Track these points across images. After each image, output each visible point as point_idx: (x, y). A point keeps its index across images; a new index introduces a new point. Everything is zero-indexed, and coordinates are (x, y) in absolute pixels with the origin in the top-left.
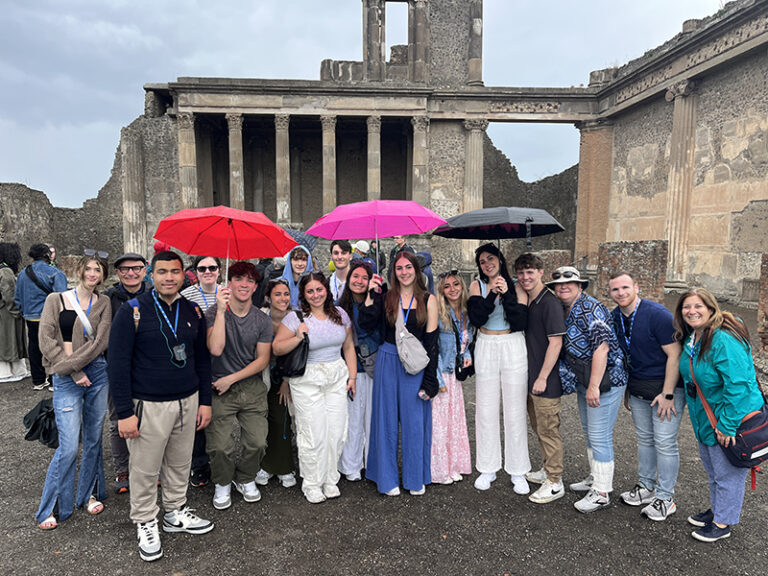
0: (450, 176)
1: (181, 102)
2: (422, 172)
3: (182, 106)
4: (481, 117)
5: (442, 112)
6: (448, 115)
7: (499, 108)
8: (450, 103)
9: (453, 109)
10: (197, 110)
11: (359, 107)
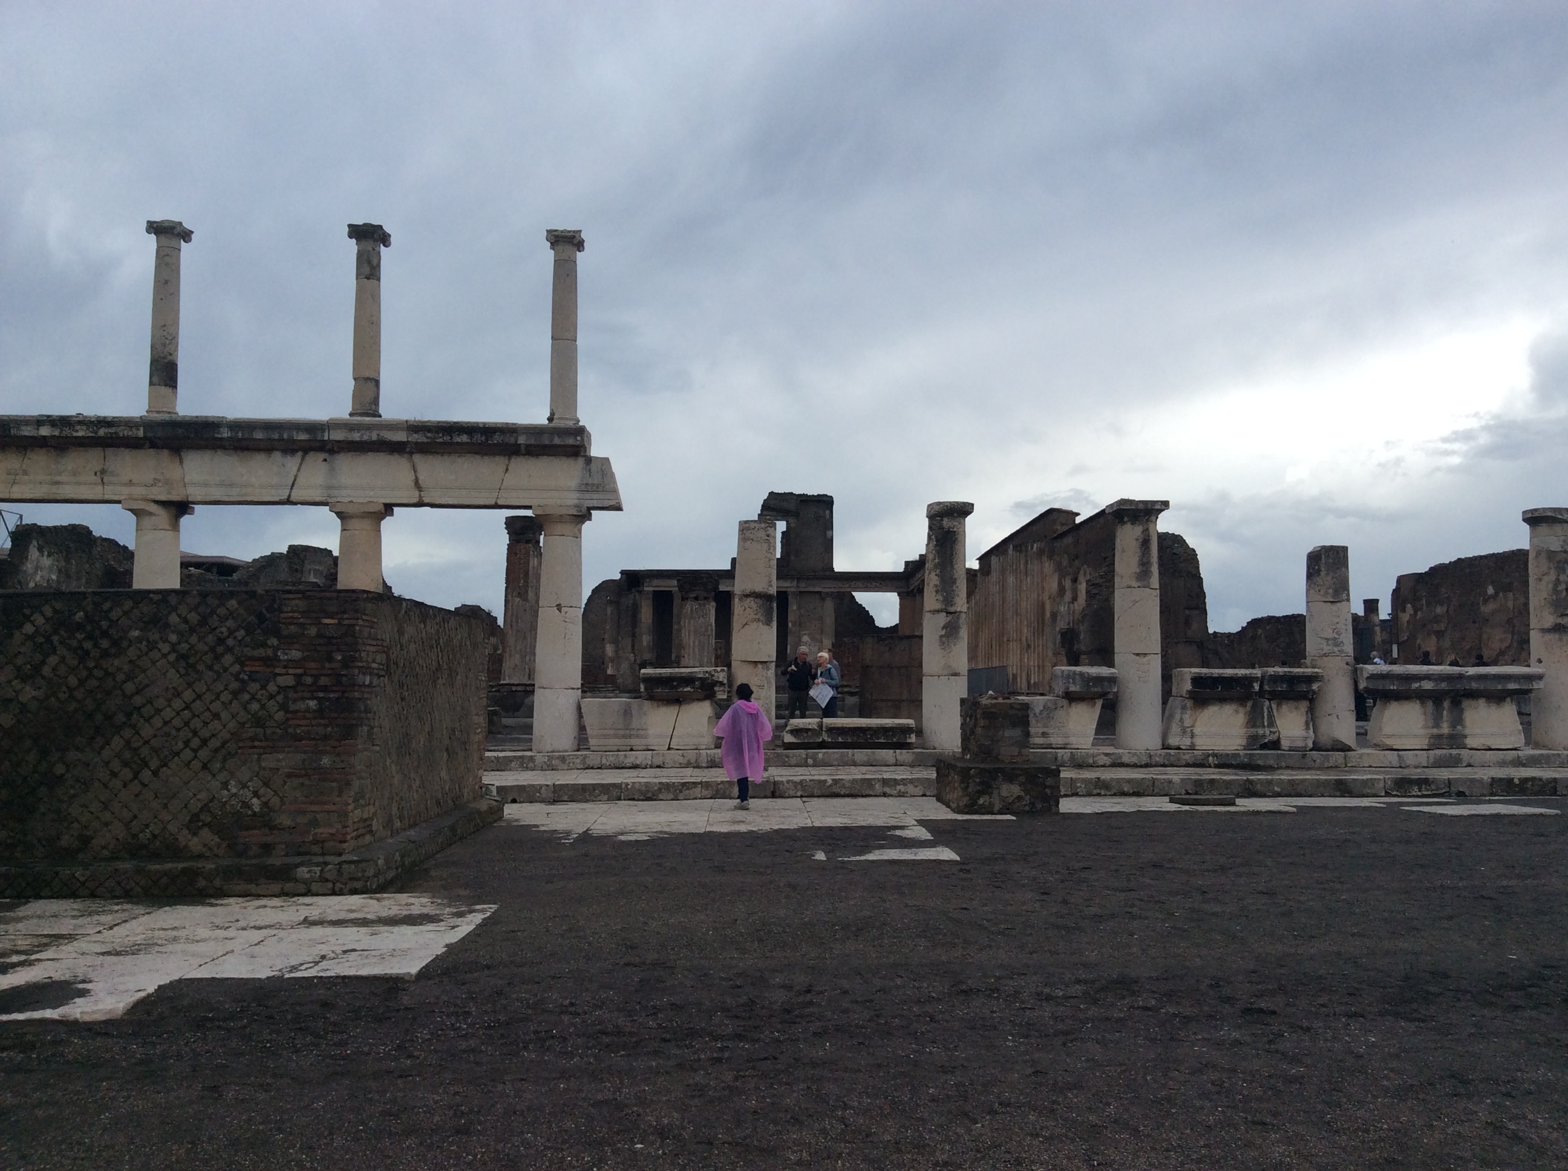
0: (813, 626)
1: (645, 584)
2: (794, 624)
3: (648, 585)
4: (832, 590)
5: (808, 588)
6: (811, 589)
7: (844, 585)
8: (812, 582)
9: (813, 585)
10: (656, 589)
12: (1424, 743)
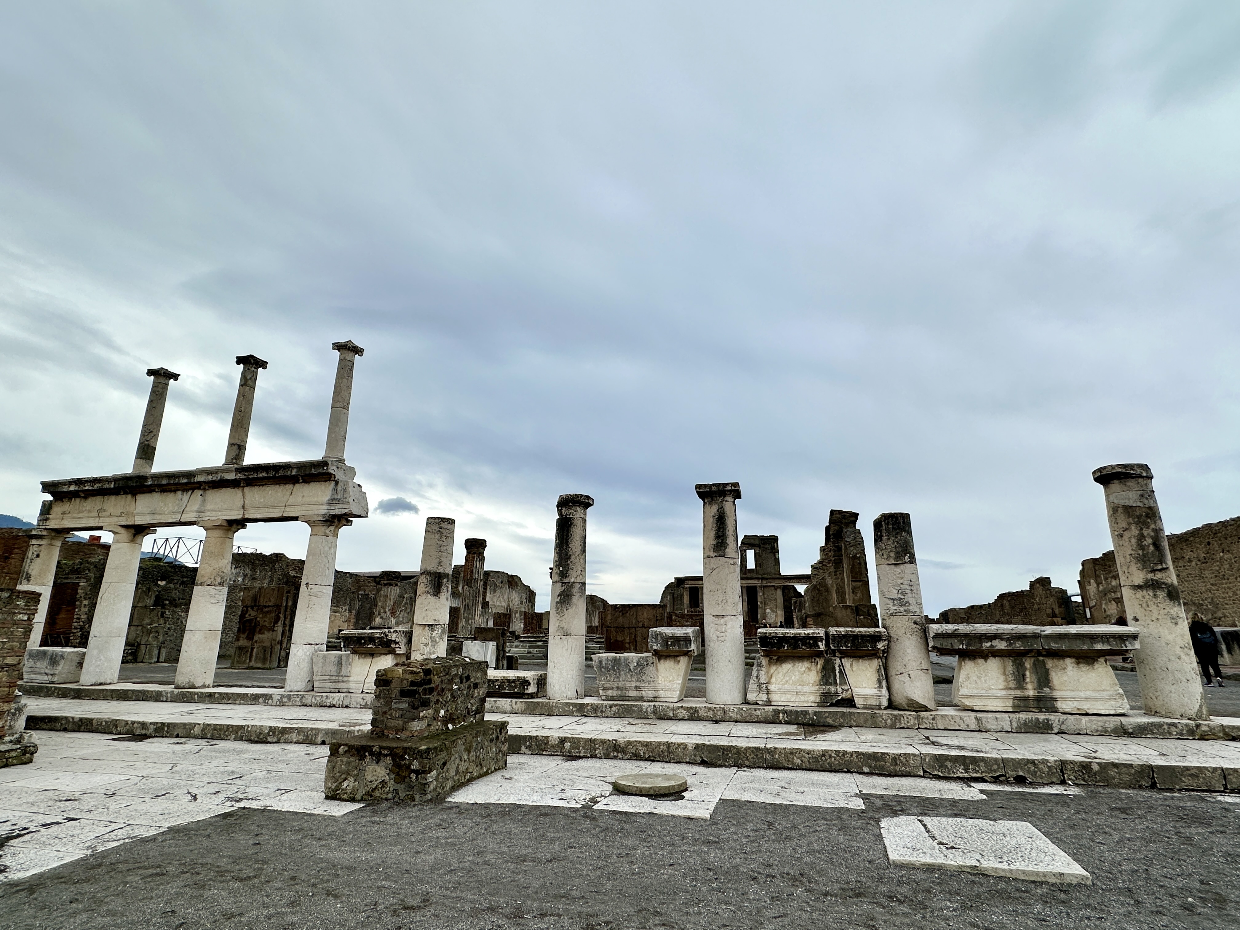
0: (772, 604)
1: (686, 584)
2: (761, 603)
4: (782, 584)
5: (767, 584)
7: (786, 582)
8: (769, 580)
9: (770, 582)
10: (690, 586)
12: (1008, 705)
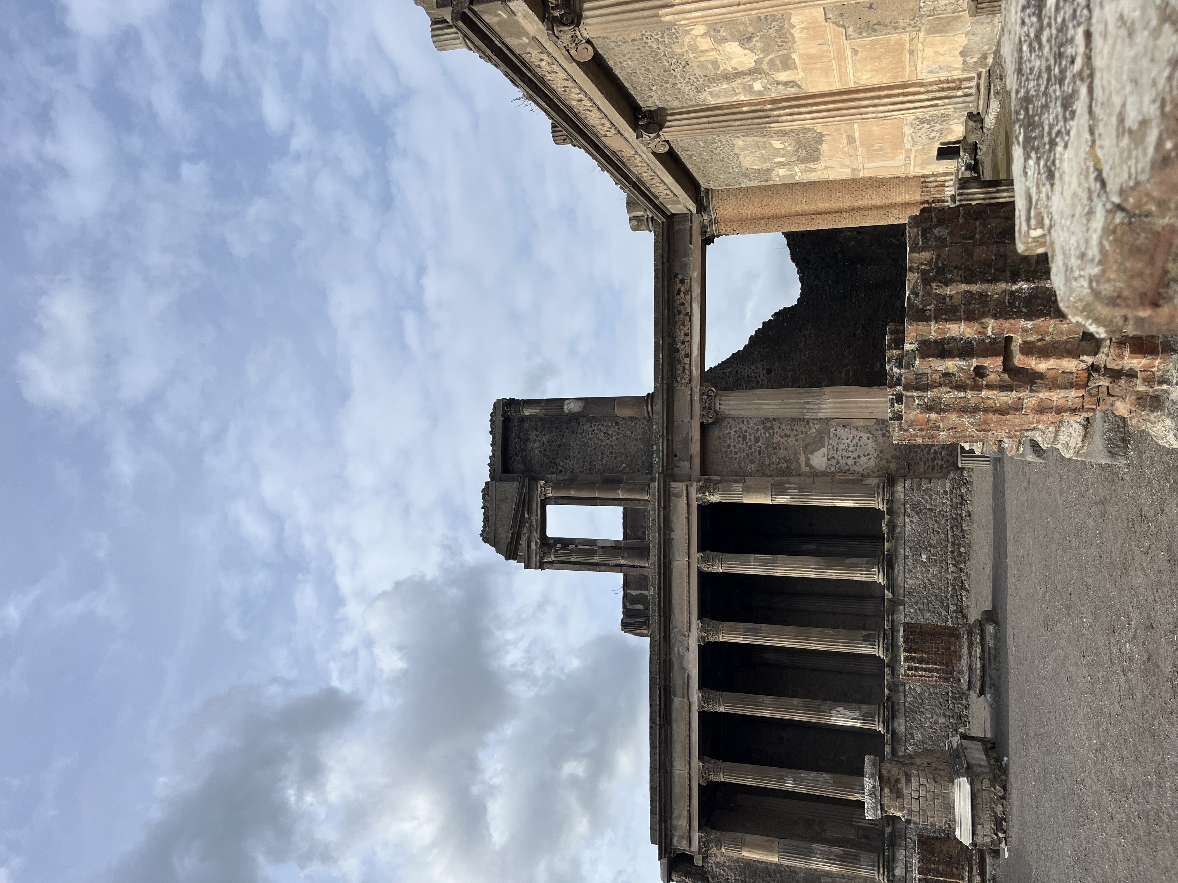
0: (789, 440)
2: (782, 490)
3: (690, 846)
4: (696, 398)
5: (691, 457)
6: (695, 448)
7: (684, 369)
8: (678, 445)
9: (687, 440)
10: (695, 823)
11: (685, 584)
